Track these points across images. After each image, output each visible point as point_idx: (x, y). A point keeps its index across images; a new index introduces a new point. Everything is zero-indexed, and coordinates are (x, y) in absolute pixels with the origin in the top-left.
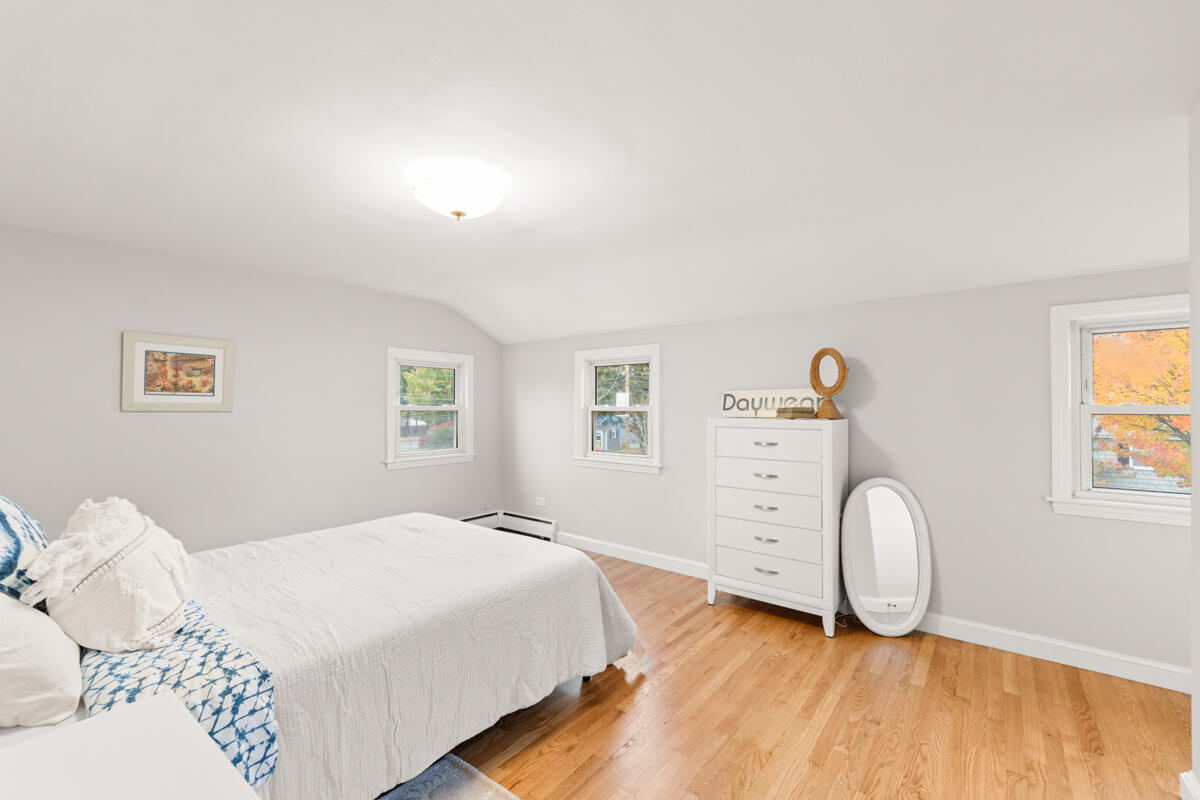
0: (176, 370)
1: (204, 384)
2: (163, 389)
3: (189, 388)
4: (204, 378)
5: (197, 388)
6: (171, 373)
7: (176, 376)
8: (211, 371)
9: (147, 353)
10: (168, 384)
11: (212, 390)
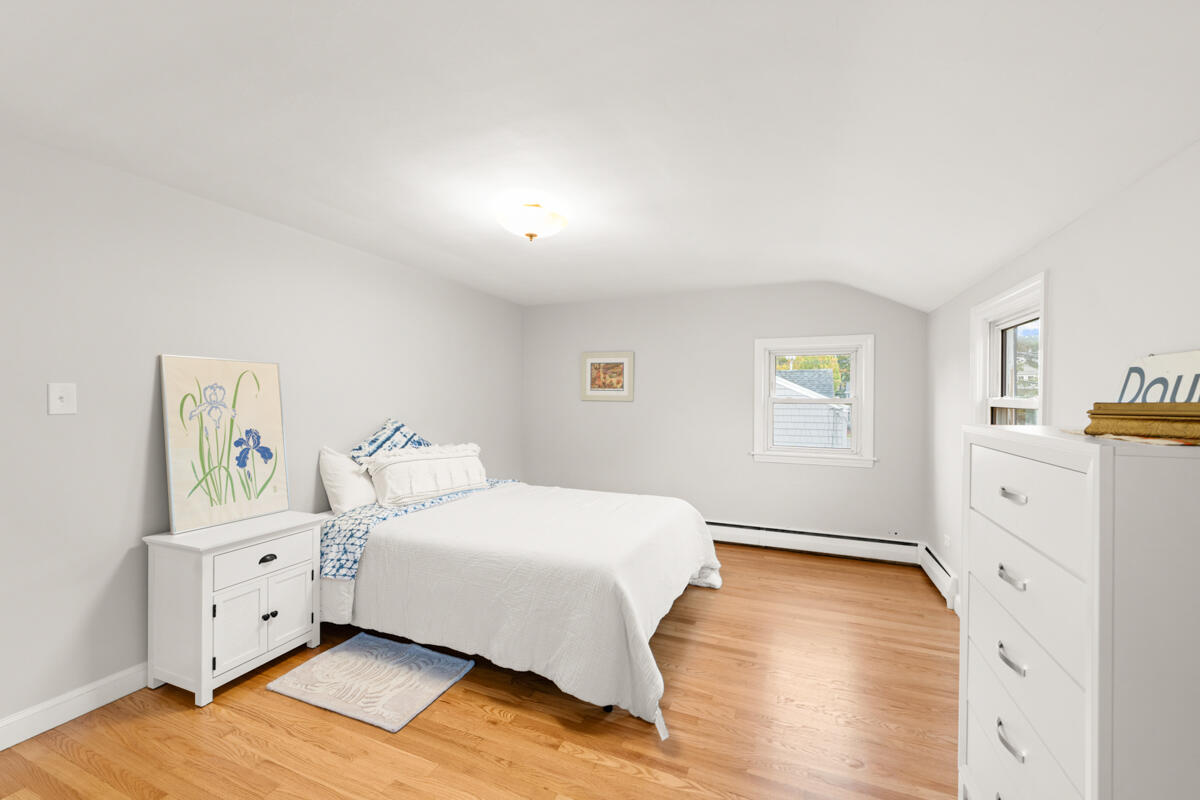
0: (605, 374)
1: (618, 383)
2: (599, 387)
3: (610, 386)
4: (618, 378)
5: (615, 385)
6: (602, 376)
7: (605, 378)
8: (621, 374)
9: (592, 364)
10: (601, 383)
11: (622, 387)
